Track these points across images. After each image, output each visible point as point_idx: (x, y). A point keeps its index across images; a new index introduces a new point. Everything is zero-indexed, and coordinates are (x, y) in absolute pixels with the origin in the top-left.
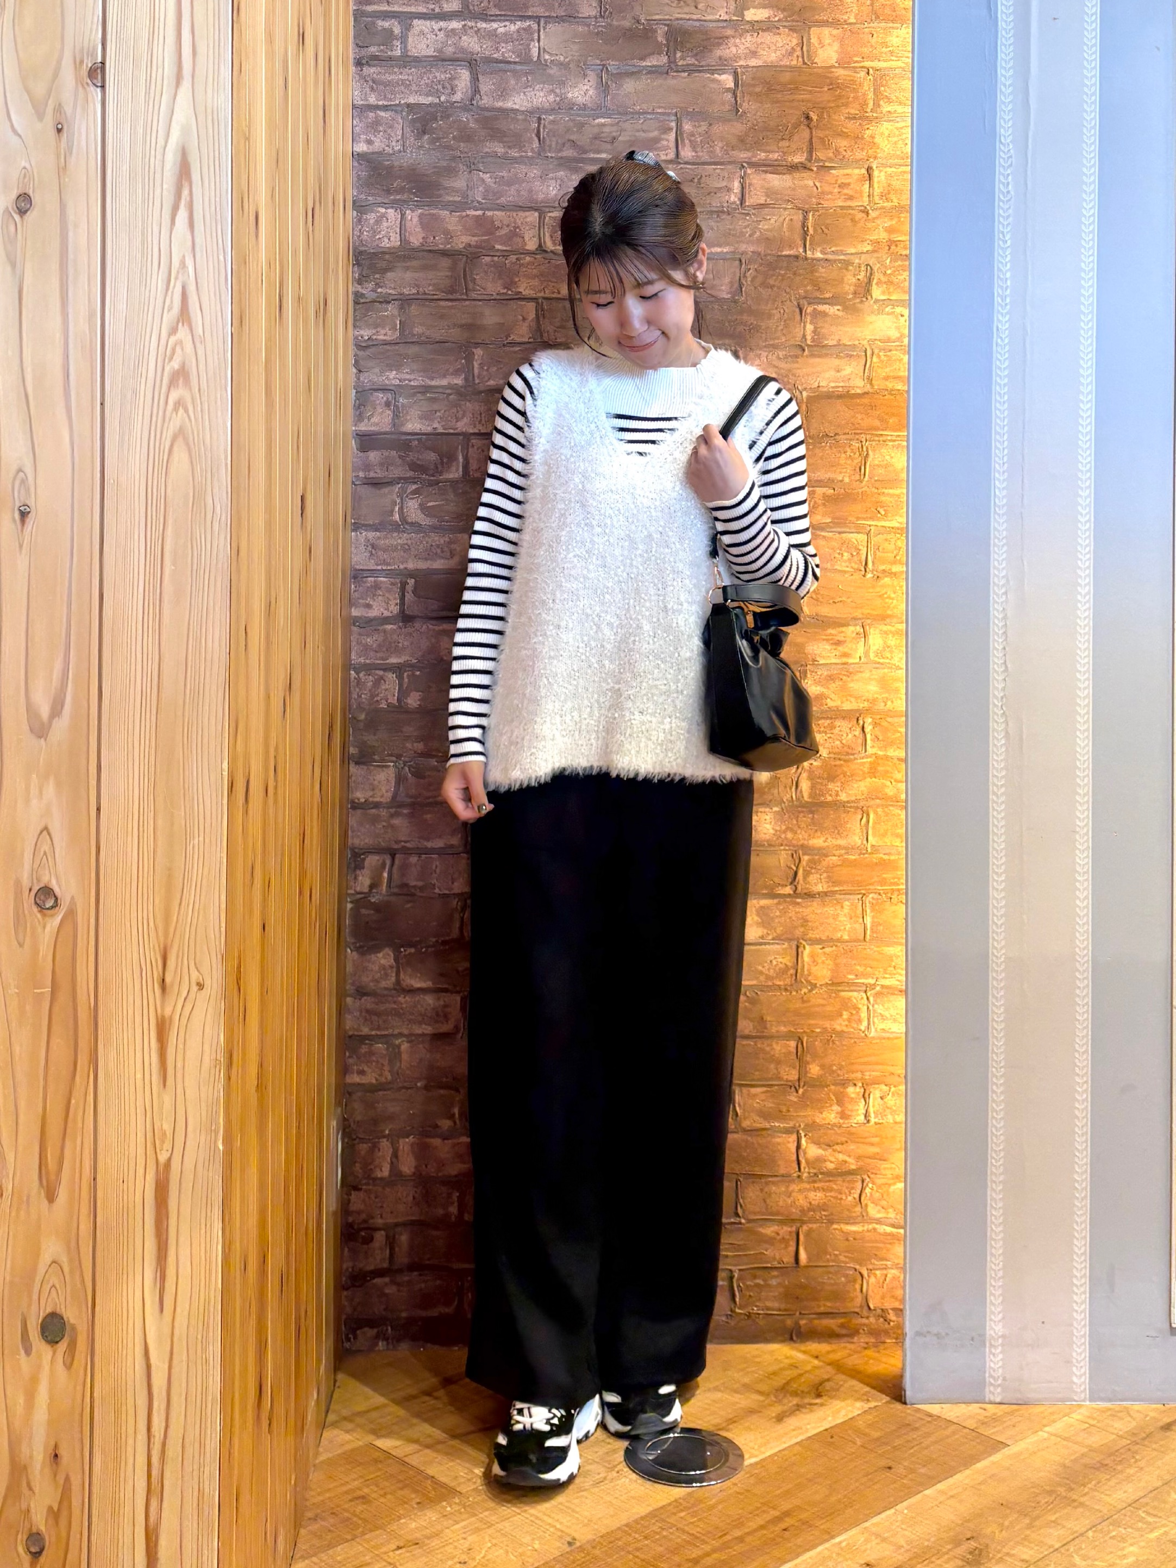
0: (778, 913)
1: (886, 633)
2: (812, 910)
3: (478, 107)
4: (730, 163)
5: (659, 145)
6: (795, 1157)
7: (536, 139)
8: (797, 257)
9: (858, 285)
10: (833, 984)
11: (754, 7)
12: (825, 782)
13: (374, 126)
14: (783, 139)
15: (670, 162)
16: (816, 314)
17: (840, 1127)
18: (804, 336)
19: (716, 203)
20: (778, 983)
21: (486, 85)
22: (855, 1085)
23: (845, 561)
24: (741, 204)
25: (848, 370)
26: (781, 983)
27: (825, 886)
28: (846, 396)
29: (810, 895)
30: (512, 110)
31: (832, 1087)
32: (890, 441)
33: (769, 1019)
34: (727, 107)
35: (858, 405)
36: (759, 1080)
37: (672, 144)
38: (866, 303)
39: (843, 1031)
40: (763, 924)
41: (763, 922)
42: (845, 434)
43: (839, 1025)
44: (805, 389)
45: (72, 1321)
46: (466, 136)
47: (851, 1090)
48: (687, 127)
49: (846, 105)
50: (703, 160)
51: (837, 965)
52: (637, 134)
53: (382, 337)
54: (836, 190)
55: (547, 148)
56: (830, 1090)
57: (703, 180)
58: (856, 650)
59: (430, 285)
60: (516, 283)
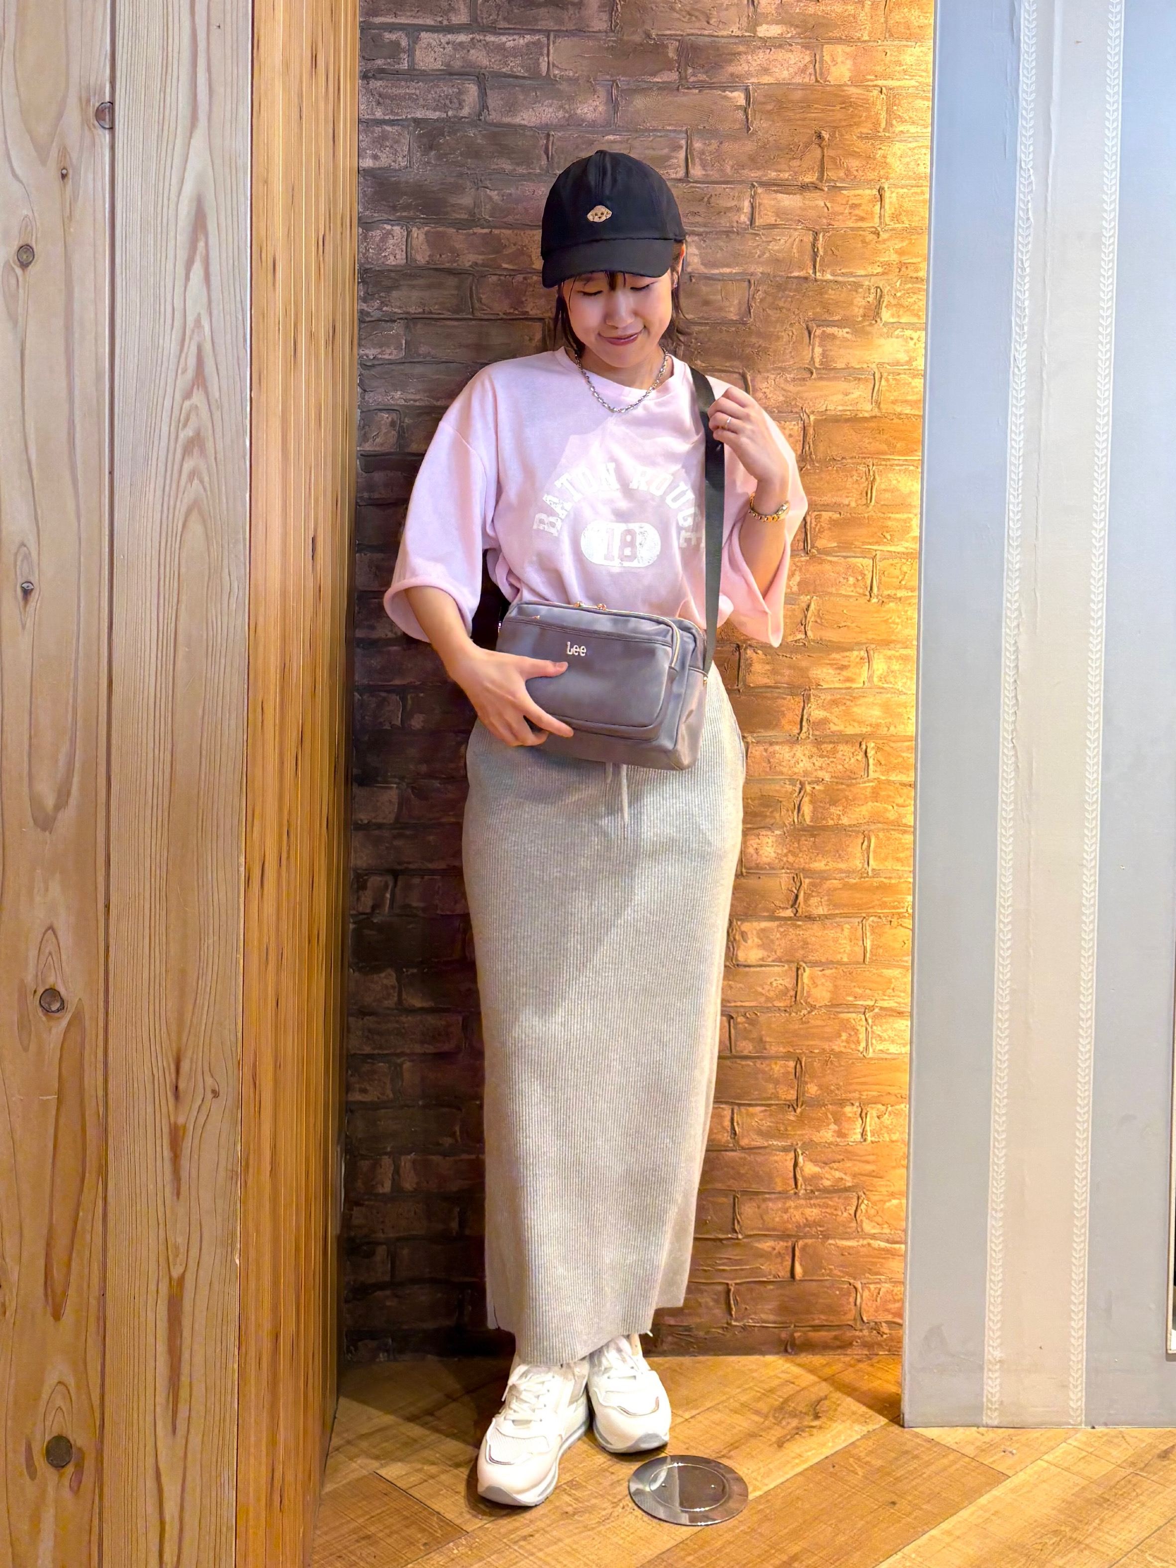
0: (778, 935)
1: (890, 658)
2: (813, 932)
3: (486, 122)
4: (741, 182)
5: (669, 163)
6: (792, 1174)
7: (545, 157)
8: (806, 278)
9: (869, 305)
10: (833, 1006)
11: (767, 24)
12: (828, 806)
13: (380, 141)
14: (794, 158)
15: (680, 180)
16: (825, 337)
17: (837, 1145)
18: (812, 358)
19: (724, 222)
20: (777, 1004)
21: (494, 100)
22: (853, 1104)
23: (850, 586)
24: (751, 224)
25: (856, 394)
26: (779, 1004)
27: (826, 909)
28: (854, 420)
29: (810, 918)
30: (520, 125)
31: (830, 1106)
32: (897, 465)
33: (768, 1039)
34: (737, 126)
35: (866, 429)
36: (756, 1099)
37: (683, 164)
38: (876, 326)
39: (841, 1052)
40: (762, 946)
41: (763, 944)
42: (851, 458)
43: (838, 1045)
44: (813, 412)
45: (79, 1443)
46: (475, 153)
47: (848, 1109)
48: (698, 145)
49: (855, 124)
50: (713, 179)
51: (836, 986)
52: (647, 152)
53: (387, 357)
54: (847, 211)
55: (555, 165)
56: (828, 1109)
57: (712, 200)
58: (860, 675)
59: (436, 304)
60: (522, 302)
